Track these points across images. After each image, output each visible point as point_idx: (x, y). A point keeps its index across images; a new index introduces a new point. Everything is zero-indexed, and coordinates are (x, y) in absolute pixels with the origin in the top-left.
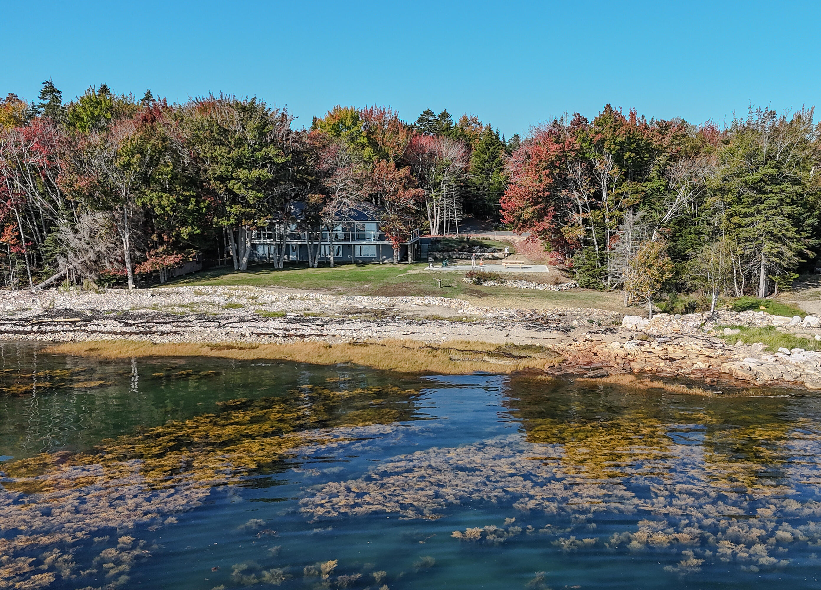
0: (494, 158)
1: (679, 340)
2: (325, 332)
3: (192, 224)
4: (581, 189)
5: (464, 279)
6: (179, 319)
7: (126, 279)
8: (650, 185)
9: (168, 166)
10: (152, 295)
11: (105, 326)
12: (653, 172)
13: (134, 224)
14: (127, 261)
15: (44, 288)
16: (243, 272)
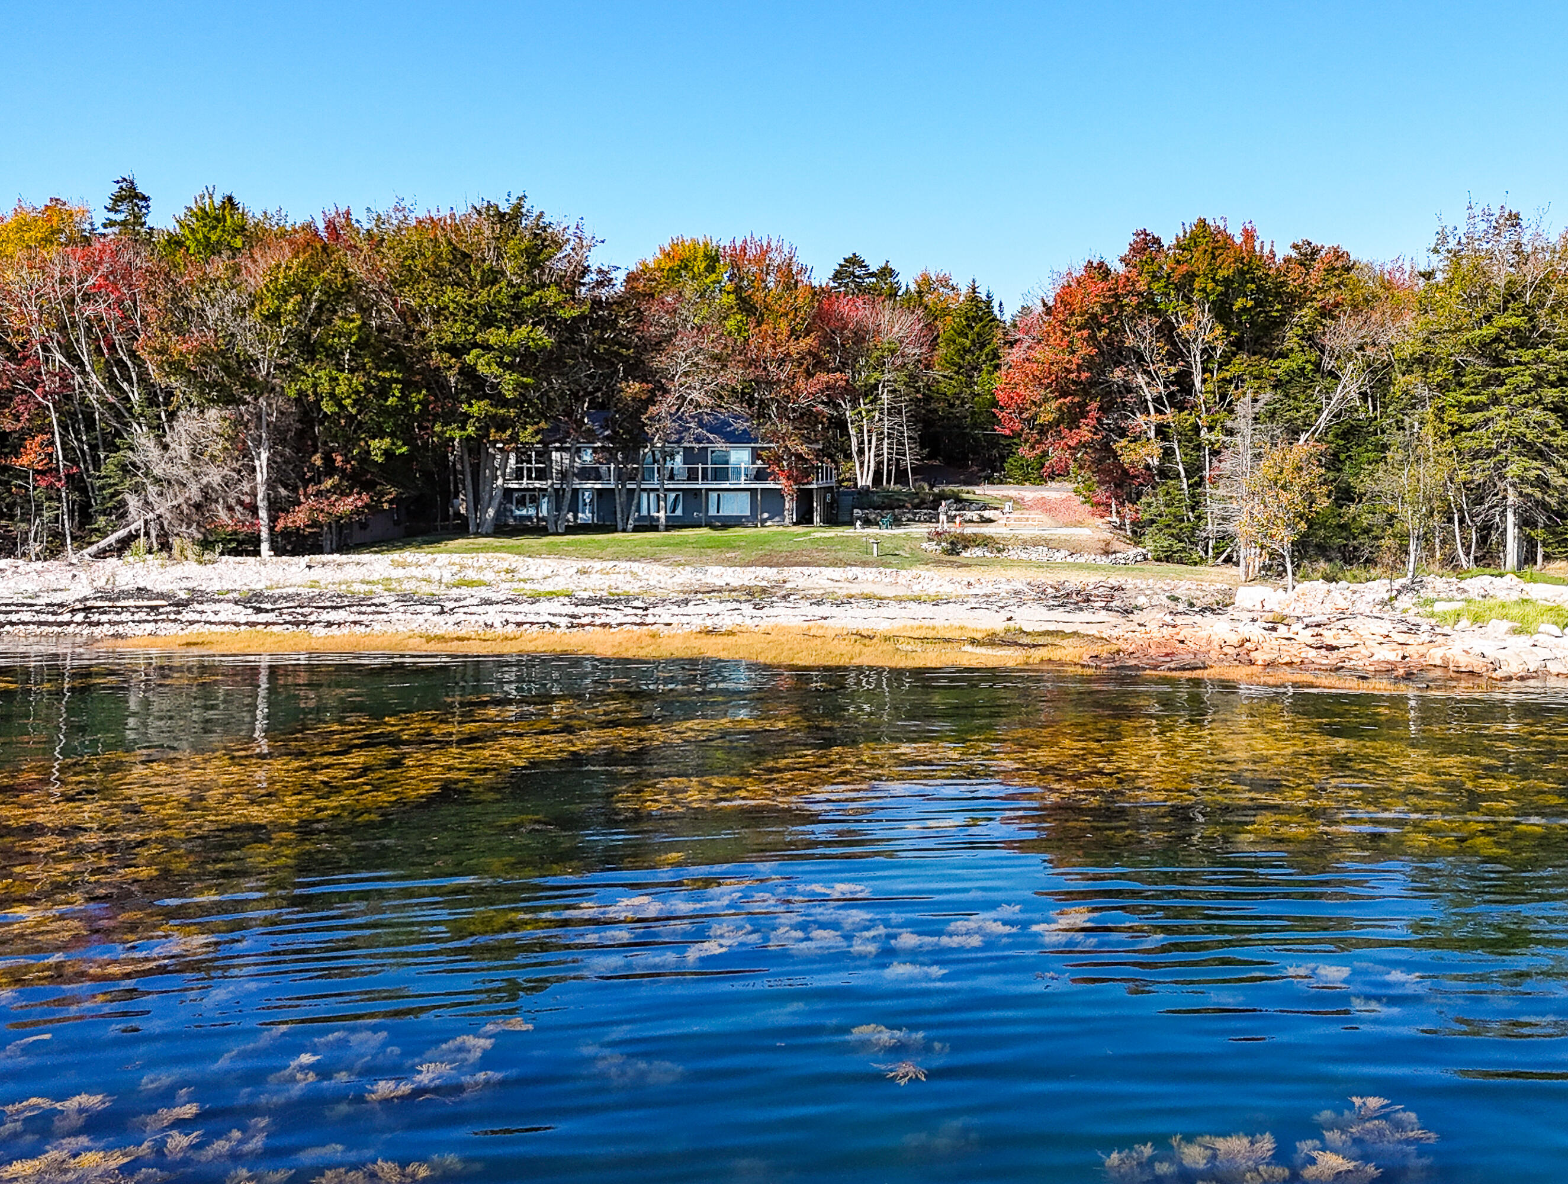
0: (983, 346)
1: (1347, 622)
2: (649, 620)
3: (392, 435)
4: (1151, 368)
5: (925, 545)
6: (361, 602)
7: (256, 541)
8: (1285, 364)
9: (353, 321)
10: (309, 567)
11: (216, 613)
12: (1291, 338)
13: (278, 436)
14: (262, 504)
15: (95, 556)
16: (487, 535)
